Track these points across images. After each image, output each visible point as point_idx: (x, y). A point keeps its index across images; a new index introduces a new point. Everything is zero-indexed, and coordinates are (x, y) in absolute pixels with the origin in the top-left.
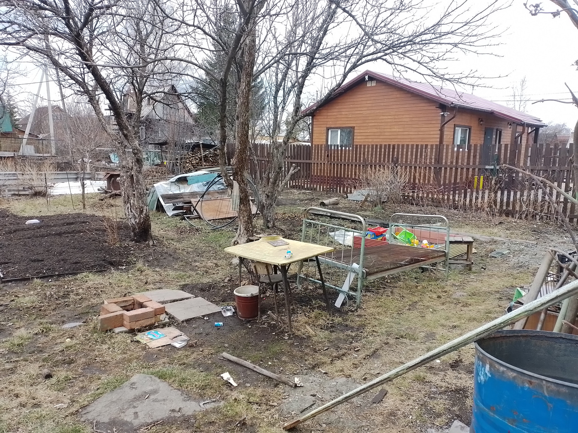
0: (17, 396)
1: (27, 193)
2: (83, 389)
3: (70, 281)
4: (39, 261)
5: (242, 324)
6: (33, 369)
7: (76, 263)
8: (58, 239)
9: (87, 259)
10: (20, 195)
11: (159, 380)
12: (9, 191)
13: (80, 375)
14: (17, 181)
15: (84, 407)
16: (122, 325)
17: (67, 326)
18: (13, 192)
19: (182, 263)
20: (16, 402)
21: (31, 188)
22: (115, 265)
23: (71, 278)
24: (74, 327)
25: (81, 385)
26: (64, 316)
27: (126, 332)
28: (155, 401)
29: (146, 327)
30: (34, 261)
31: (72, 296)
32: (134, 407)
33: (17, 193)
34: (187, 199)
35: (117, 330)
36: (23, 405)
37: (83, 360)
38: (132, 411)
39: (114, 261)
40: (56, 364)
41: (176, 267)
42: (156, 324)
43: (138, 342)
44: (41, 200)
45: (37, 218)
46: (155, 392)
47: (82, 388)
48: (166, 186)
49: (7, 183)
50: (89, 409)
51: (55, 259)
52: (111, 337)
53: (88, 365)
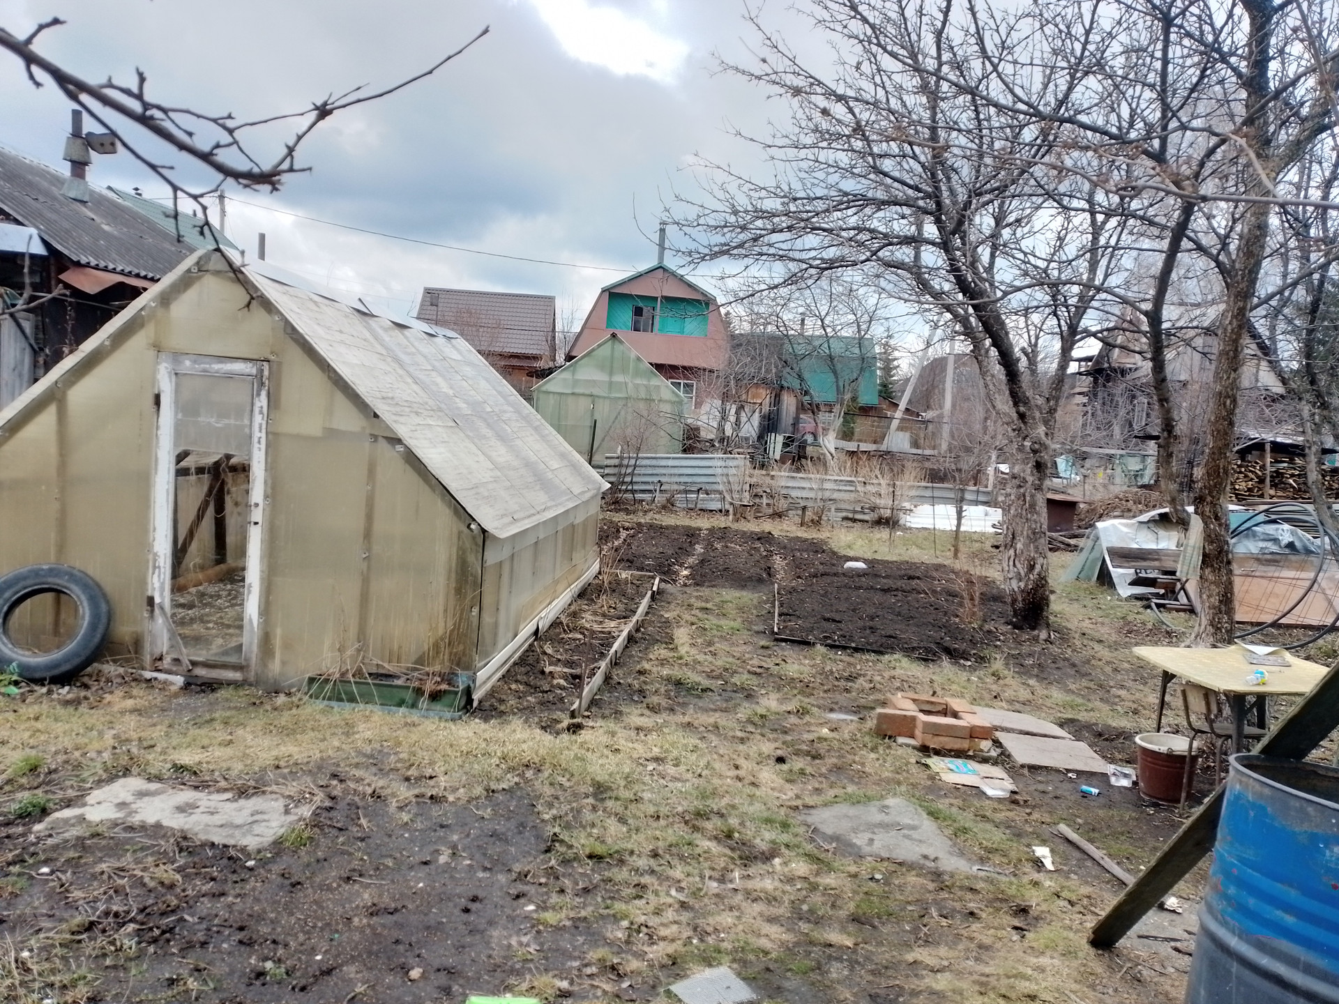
0: (737, 767)
1: (866, 517)
2: (817, 791)
3: (867, 660)
4: (834, 621)
5: (1139, 805)
6: (768, 747)
7: (890, 637)
8: (877, 598)
9: (910, 634)
10: (854, 520)
11: (925, 816)
12: (838, 510)
13: (821, 775)
14: (853, 495)
15: (807, 807)
16: (912, 736)
17: (834, 716)
18: (844, 514)
19: (1091, 685)
20: (734, 773)
21: (873, 509)
22: (954, 655)
23: (873, 657)
24: (843, 720)
25: (817, 785)
26: (837, 703)
27: (914, 748)
28: (905, 836)
29: (950, 751)
30: (827, 620)
31: (861, 680)
32: (874, 833)
33: (851, 515)
34: (1169, 565)
35: (901, 740)
36: (739, 779)
37: (834, 760)
38: (868, 835)
39: (955, 649)
40: (797, 753)
41: (1073, 687)
42: (971, 753)
43: (927, 766)
44: (884, 533)
45: (865, 561)
46: (914, 828)
47: (817, 789)
48: (1125, 530)
49: (835, 495)
50: (812, 811)
51: (861, 623)
52: (889, 747)
53: (838, 769)
